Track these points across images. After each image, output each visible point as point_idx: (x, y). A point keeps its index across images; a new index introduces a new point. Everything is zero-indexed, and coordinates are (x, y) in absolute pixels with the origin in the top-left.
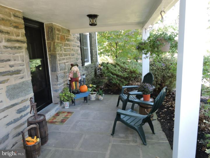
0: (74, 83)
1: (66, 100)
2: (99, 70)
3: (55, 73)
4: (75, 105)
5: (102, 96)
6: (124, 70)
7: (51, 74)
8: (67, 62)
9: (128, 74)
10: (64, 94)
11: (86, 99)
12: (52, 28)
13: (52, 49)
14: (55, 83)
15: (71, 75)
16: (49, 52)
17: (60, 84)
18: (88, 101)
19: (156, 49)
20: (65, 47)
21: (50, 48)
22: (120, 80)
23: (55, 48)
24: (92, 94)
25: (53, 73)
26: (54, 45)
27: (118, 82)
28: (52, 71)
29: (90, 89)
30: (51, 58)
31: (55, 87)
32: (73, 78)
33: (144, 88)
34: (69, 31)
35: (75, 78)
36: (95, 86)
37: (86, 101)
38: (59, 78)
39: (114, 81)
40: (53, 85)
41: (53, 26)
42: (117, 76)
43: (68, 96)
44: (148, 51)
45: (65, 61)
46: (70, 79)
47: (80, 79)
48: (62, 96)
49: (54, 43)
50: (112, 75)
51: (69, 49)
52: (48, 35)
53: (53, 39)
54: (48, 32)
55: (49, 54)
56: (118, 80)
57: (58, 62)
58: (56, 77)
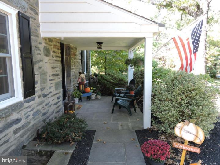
0: (81, 85)
1: (77, 97)
2: (92, 79)
3: (69, 78)
4: (81, 101)
5: (100, 96)
6: (115, 78)
7: (67, 79)
8: (75, 71)
9: (117, 82)
10: (75, 93)
11: (89, 98)
12: (69, 48)
13: (68, 61)
14: (69, 85)
15: (80, 80)
16: (66, 63)
17: (72, 86)
18: (90, 100)
19: (136, 65)
20: (75, 60)
21: (67, 61)
22: (112, 86)
23: (70, 61)
24: (93, 94)
25: (68, 78)
26: (70, 59)
27: (111, 87)
28: (67, 76)
29: (92, 91)
30: (67, 67)
31: (69, 88)
32: (81, 82)
33: (130, 87)
34: (76, 48)
35: (82, 82)
36: (95, 89)
37: (88, 99)
38: (72, 82)
39: (108, 86)
40: (67, 86)
41: (70, 46)
42: (110, 82)
43: (78, 94)
44: (132, 65)
45: (74, 70)
46: (78, 83)
47: (85, 83)
48: (74, 94)
49: (70, 57)
50: (106, 82)
51: (76, 61)
52: (66, 52)
53: (69, 55)
54: (66, 50)
55: (66, 65)
56: (110, 85)
57: (72, 71)
58: (70, 81)
